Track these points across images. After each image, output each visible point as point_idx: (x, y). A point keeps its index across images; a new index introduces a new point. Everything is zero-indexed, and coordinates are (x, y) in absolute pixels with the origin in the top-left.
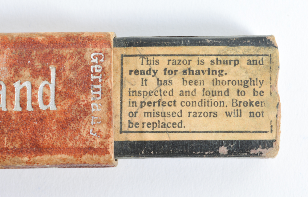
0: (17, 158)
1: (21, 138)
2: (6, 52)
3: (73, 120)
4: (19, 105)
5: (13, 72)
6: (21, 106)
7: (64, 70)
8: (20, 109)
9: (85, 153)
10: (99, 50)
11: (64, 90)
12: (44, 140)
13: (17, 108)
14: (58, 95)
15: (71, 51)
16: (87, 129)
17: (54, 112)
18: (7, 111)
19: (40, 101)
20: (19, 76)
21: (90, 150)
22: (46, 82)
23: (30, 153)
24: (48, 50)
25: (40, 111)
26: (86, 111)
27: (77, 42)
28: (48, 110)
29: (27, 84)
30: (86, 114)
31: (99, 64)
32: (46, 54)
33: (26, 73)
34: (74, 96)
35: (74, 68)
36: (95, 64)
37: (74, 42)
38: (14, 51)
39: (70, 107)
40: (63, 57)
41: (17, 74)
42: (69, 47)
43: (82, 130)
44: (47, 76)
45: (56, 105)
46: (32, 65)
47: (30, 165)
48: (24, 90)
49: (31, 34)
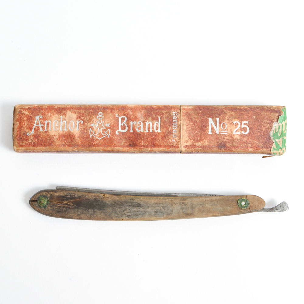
0: (146, 149)
1: (148, 142)
2: (143, 111)
3: (167, 135)
4: (147, 130)
5: (145, 118)
6: (148, 130)
7: (163, 118)
8: (148, 131)
9: (171, 147)
10: (176, 111)
11: (163, 125)
12: (156, 142)
13: (147, 131)
14: (161, 127)
15: (166, 111)
16: (171, 139)
17: (160, 133)
18: (143, 132)
19: (155, 129)
20: (148, 120)
21: (172, 146)
22: (157, 122)
23: (151, 147)
24: (158, 111)
25: (155, 132)
26: (171, 133)
27: (168, 108)
28: (158, 132)
29: (150, 123)
30: (171, 134)
31: (176, 116)
32: (157, 112)
33: (150, 119)
34: (167, 127)
35: (167, 117)
36: (174, 116)
37: (167, 108)
38: (145, 111)
39: (165, 131)
40: (163, 114)
41: (147, 119)
42: (165, 110)
43: (170, 139)
44: (157, 120)
45: (161, 130)
46: (152, 116)
47: (150, 152)
48: (149, 125)
49: (151, 105)
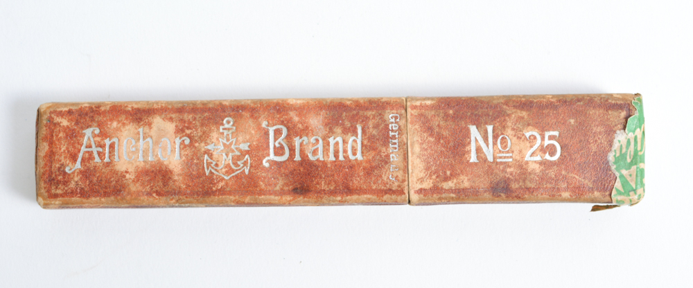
0: (332, 198)
1: (335, 182)
2: (322, 113)
3: (377, 167)
4: (333, 155)
5: (328, 130)
6: (335, 156)
7: (368, 128)
8: (334, 159)
9: (386, 193)
10: (395, 112)
11: (369, 144)
12: (353, 183)
13: (332, 158)
14: (364, 148)
15: (373, 113)
16: (387, 175)
17: (361, 161)
18: (324, 161)
19: (350, 153)
20: (333, 133)
21: (390, 191)
22: (354, 138)
23: (342, 193)
24: (355, 112)
25: (350, 161)
26: (386, 161)
27: (378, 106)
28: (356, 160)
29: (339, 139)
30: (386, 163)
31: (396, 123)
32: (353, 115)
33: (338, 130)
34: (377, 149)
35: (376, 126)
36: (392, 123)
37: (375, 105)
38: (328, 113)
39: (373, 157)
40: (367, 118)
41: (331, 131)
42: (371, 109)
43: (383, 176)
44: (355, 132)
45: (363, 156)
46: (343, 124)
47: (342, 203)
48: (337, 143)
49: (341, 99)
